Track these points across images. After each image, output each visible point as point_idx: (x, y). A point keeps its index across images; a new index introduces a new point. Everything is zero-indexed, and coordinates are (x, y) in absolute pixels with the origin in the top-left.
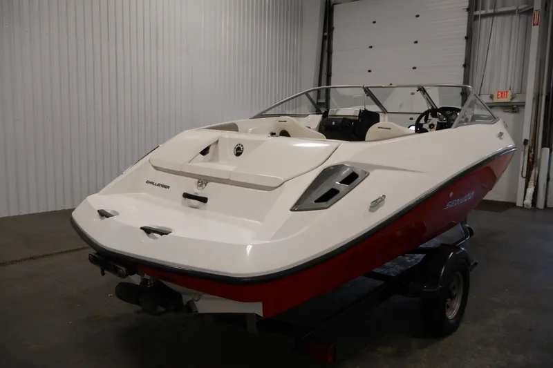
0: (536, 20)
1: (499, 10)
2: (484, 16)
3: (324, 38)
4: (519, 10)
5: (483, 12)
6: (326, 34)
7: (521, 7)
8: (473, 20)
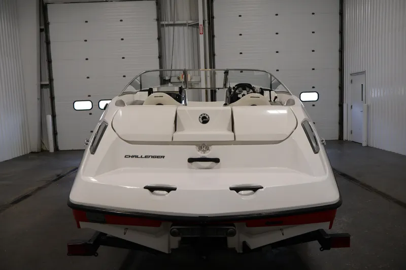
0: (201, 31)
1: (176, 22)
2: (168, 25)
3: (41, 30)
4: (188, 24)
5: (166, 23)
6: (43, 27)
7: (190, 22)
8: (160, 27)
